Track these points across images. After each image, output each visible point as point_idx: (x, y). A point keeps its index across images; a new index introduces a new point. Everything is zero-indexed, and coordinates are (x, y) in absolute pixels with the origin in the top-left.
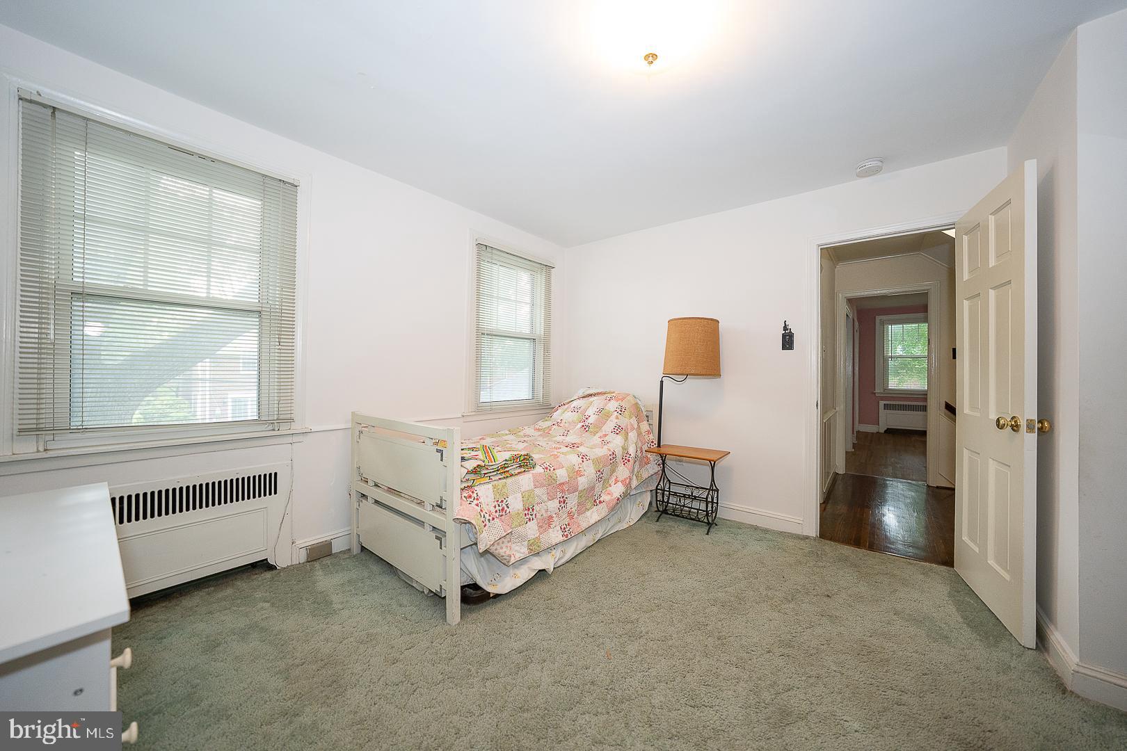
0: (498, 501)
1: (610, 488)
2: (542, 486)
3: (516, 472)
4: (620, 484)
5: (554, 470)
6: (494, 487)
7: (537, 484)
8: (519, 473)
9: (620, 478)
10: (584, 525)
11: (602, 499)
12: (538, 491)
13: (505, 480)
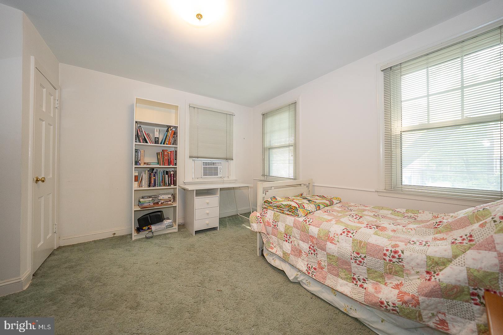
0: (274, 220)
1: (383, 286)
2: (297, 228)
3: (287, 213)
4: (397, 291)
5: (310, 224)
6: (274, 213)
7: (295, 225)
8: (288, 214)
9: (403, 289)
10: (328, 282)
11: (365, 285)
12: (295, 230)
13: (280, 214)
